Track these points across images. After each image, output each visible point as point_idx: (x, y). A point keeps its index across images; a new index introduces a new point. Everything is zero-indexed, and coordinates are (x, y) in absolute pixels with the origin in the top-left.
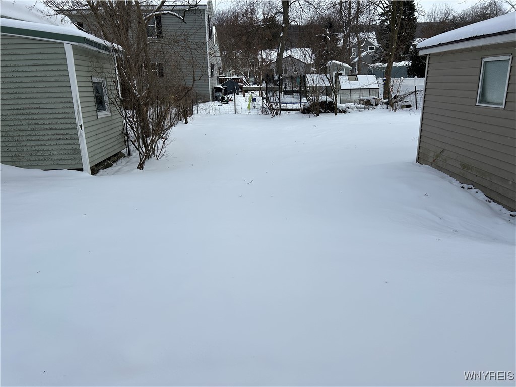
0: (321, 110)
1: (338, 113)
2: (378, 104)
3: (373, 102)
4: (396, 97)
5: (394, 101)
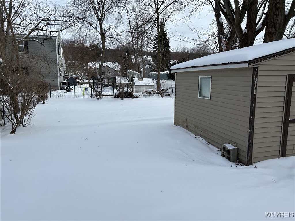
0: (125, 96)
1: (134, 98)
2: (154, 93)
3: (152, 92)
4: (163, 90)
5: (162, 92)
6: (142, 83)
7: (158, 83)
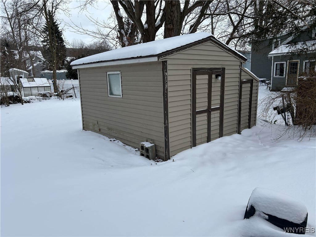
0: (11, 102)
1: (24, 103)
2: (52, 96)
3: (48, 95)
4: (62, 91)
5: (61, 93)
6: (32, 84)
7: (55, 84)
